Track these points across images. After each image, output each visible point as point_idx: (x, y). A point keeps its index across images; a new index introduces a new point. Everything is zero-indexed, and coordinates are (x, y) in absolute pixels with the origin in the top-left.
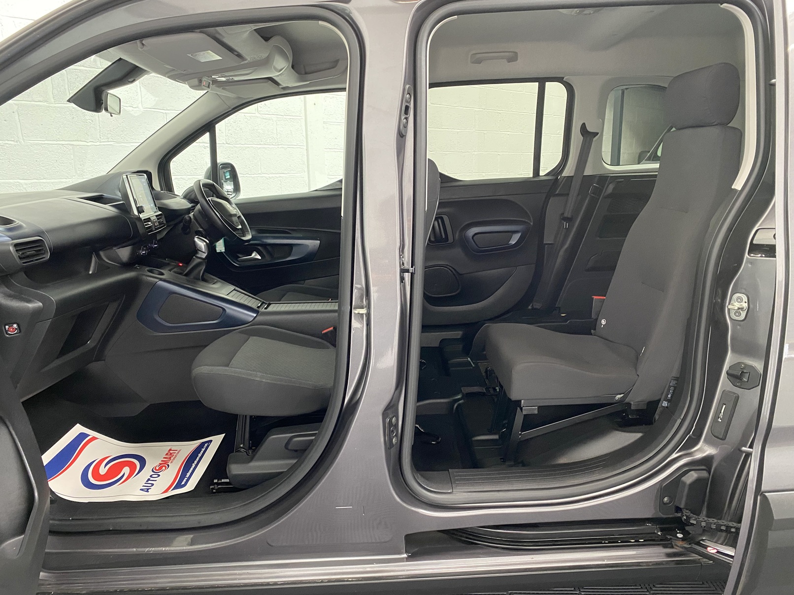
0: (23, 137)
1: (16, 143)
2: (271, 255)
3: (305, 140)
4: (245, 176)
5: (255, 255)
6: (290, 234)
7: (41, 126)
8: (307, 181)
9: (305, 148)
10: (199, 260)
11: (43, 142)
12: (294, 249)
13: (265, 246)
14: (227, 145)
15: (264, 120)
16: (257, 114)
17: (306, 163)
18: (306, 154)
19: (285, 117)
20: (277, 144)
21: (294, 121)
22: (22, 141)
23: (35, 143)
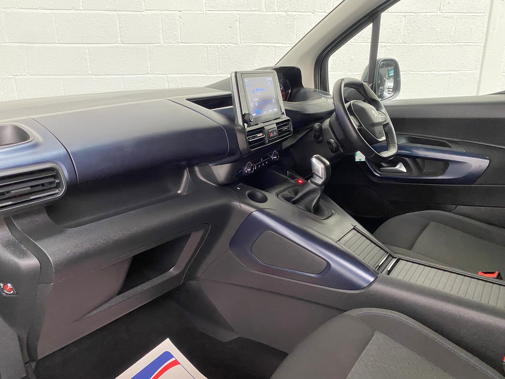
0: (240, 40)
1: (235, 45)
2: (420, 169)
3: (484, 37)
4: (415, 73)
5: (401, 168)
6: (450, 147)
7: (254, 31)
8: (478, 78)
9: (483, 45)
10: (314, 186)
11: (254, 44)
12: (451, 167)
13: (414, 158)
14: (403, 44)
15: (444, 19)
16: (439, 13)
17: (480, 61)
18: (482, 51)
19: (467, 14)
20: (453, 42)
21: (477, 18)
22: (240, 44)
23: (249, 45)
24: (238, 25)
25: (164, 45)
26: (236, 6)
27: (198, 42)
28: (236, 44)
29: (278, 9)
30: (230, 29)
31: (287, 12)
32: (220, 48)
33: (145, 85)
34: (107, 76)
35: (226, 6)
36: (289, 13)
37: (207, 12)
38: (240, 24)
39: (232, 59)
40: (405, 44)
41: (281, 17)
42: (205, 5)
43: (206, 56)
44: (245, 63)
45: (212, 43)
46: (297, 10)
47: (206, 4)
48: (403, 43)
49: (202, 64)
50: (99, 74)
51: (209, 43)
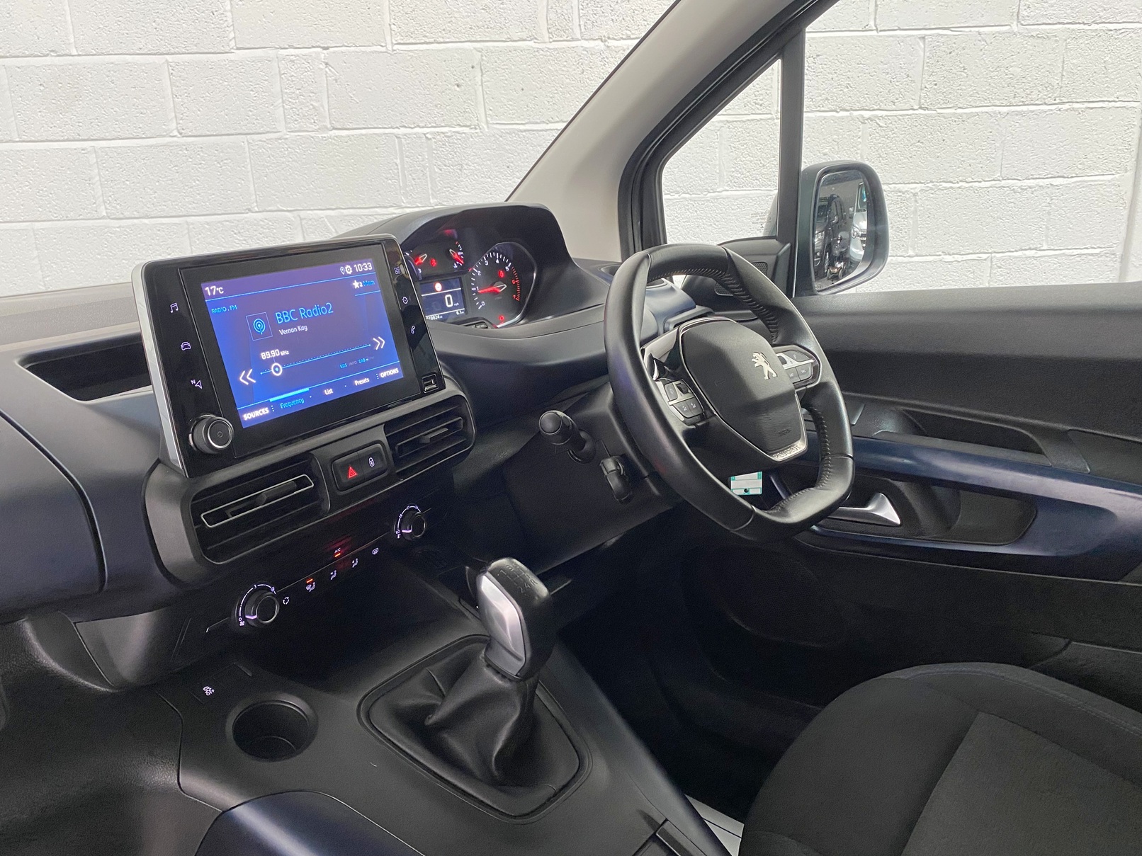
0: (486, 117)
1: (473, 131)
2: (944, 517)
4: (957, 185)
5: (882, 509)
6: (1040, 452)
7: (520, 92)
8: (1129, 194)
9: (1139, 105)
11: (522, 127)
13: (927, 483)
14: (921, 111)
15: (1031, 41)
16: (1015, 28)
17: (1134, 148)
18: (1137, 122)
19: (1094, 27)
20: (1057, 101)
21: (1120, 36)
22: (485, 127)
23: (509, 129)
24: (478, 79)
25: (288, 136)
26: (471, 28)
27: (376, 126)
28: (476, 129)
29: (581, 33)
30: (458, 89)
31: (605, 41)
32: (434, 140)
33: (245, 240)
34: (146, 221)
35: (444, 30)
36: (612, 43)
37: (396, 47)
38: (482, 76)
39: (465, 167)
40: (927, 112)
41: (592, 54)
42: (391, 29)
43: (398, 161)
44: (500, 176)
45: (413, 126)
46: (633, 34)
47: (393, 26)
48: (921, 108)
49: (389, 181)
50: (127, 214)
51: (405, 127)
